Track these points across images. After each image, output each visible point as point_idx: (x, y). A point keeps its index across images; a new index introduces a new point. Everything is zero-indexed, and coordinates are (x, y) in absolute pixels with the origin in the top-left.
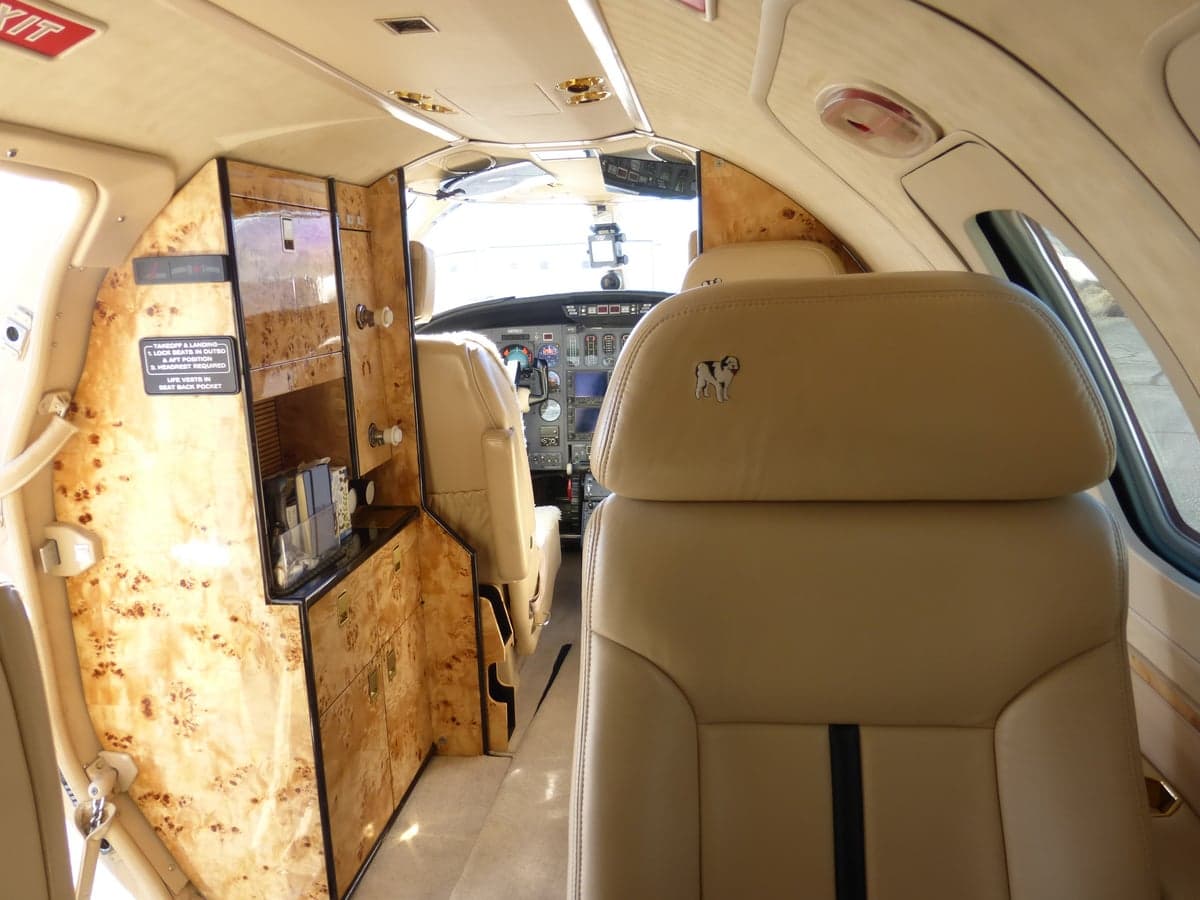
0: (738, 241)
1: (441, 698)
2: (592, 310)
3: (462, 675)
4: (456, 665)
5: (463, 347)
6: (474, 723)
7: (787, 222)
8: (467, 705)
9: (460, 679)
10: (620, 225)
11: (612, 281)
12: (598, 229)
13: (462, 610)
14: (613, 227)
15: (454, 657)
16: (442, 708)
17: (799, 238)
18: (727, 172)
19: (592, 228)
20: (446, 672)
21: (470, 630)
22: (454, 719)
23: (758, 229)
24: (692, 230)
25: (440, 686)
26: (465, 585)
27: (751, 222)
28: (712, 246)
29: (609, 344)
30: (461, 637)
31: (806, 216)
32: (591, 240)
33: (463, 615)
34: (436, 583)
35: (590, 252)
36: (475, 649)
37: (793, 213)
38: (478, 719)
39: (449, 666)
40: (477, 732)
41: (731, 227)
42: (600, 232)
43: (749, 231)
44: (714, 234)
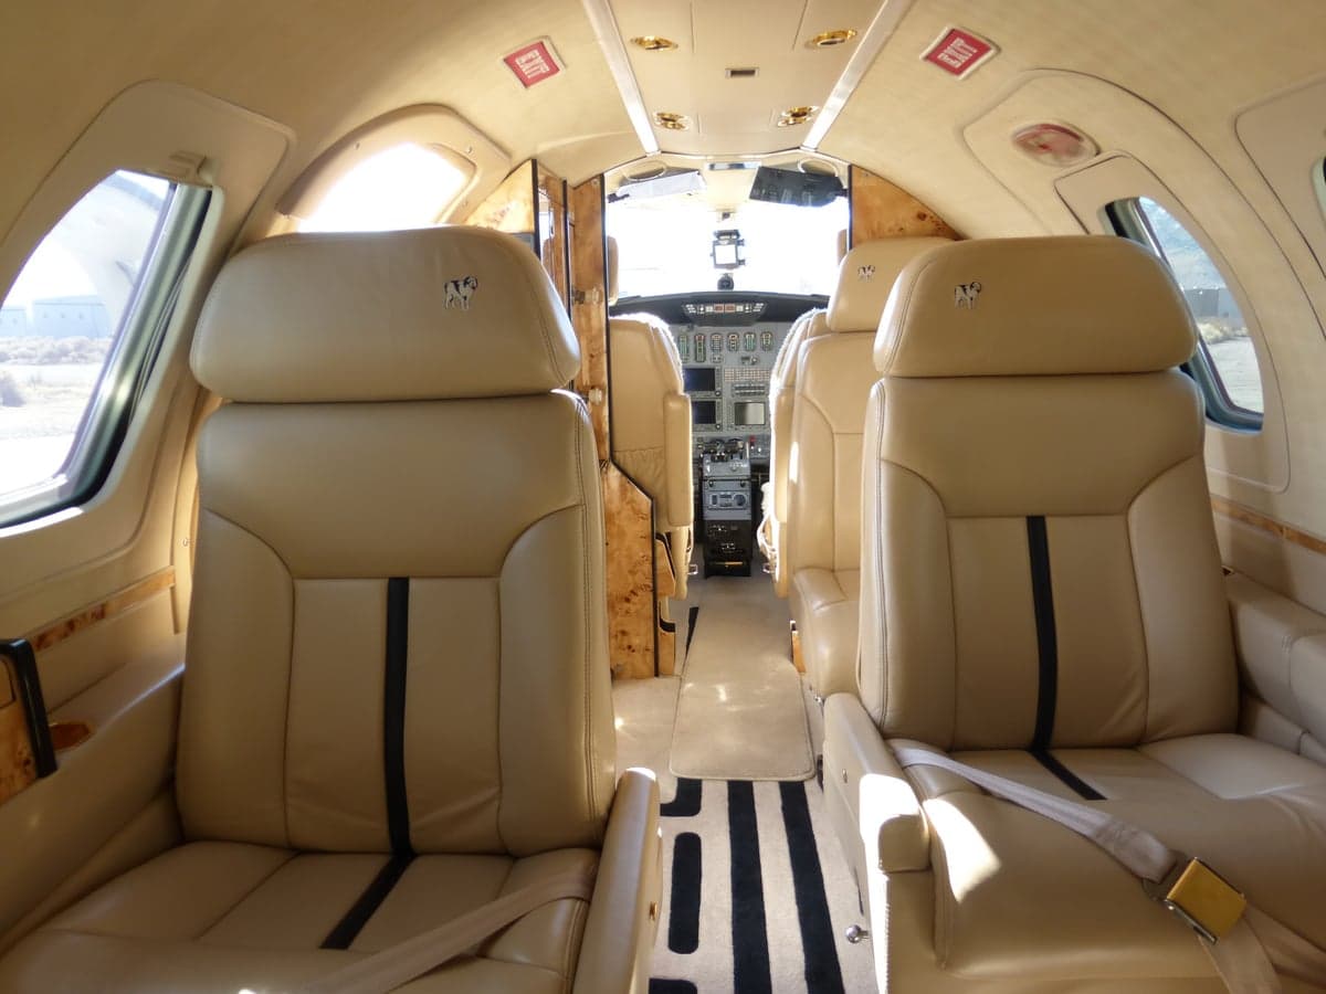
0: (880, 238)
1: (620, 628)
2: (710, 309)
3: (639, 607)
4: (634, 599)
5: (647, 325)
6: (647, 650)
7: (920, 223)
8: (641, 636)
9: (637, 612)
10: (740, 232)
11: (726, 283)
12: (721, 234)
13: (641, 550)
14: (736, 233)
15: (632, 592)
16: (619, 637)
17: (928, 235)
18: (872, 182)
19: (715, 234)
20: (626, 605)
21: (647, 567)
22: (630, 647)
23: (898, 228)
24: (843, 229)
25: (619, 618)
26: (643, 527)
27: (892, 224)
28: (860, 242)
29: (717, 343)
30: (640, 573)
31: (935, 219)
32: (716, 243)
33: (641, 554)
34: (619, 526)
35: (713, 255)
36: (651, 585)
37: (925, 216)
38: (651, 646)
39: (628, 600)
40: (650, 658)
41: (876, 226)
42: (722, 237)
43: (890, 230)
44: (861, 233)
